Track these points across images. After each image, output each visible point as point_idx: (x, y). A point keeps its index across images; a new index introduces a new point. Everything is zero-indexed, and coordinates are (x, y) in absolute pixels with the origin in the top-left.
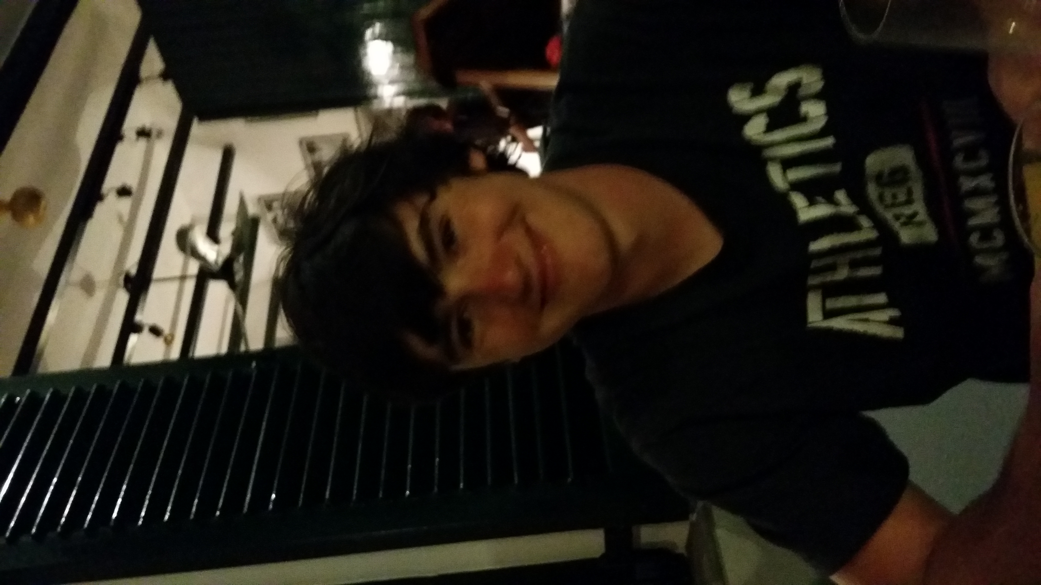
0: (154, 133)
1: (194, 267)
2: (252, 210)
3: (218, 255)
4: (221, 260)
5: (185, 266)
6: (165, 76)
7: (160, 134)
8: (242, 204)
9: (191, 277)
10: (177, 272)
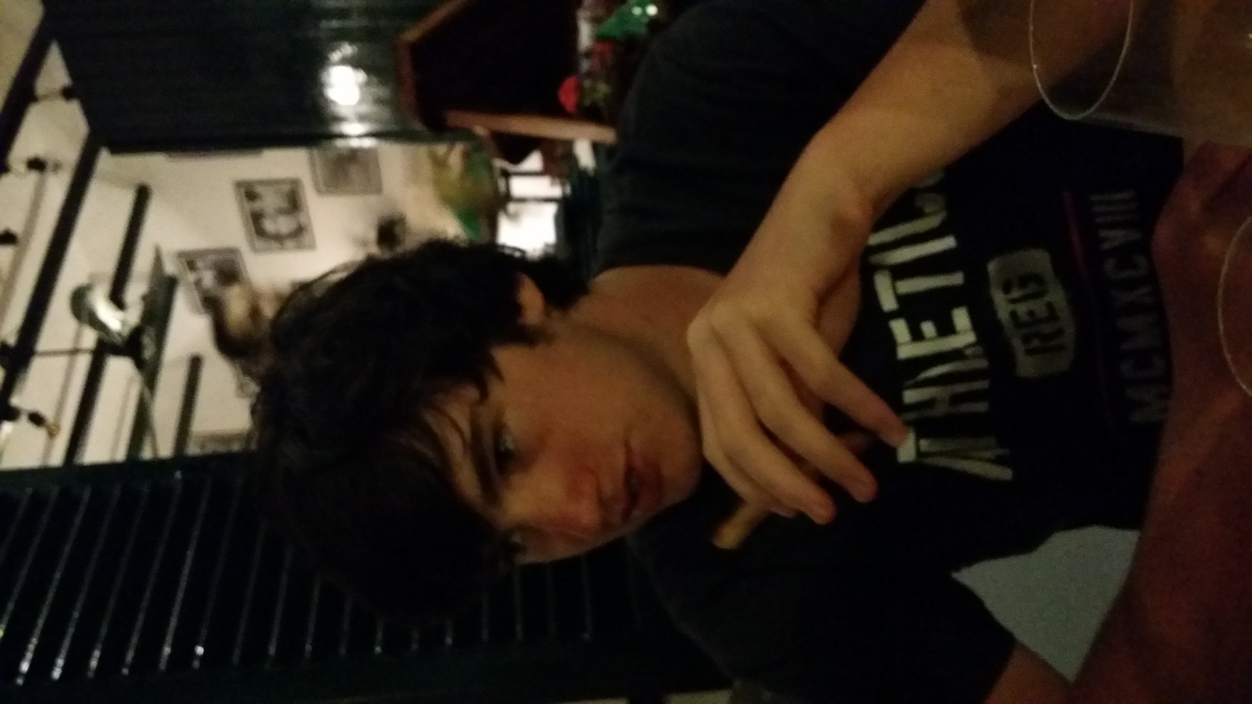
0: (50, 165)
1: (89, 338)
2: (170, 268)
3: (123, 323)
4: (126, 332)
5: (78, 336)
6: (68, 94)
7: (57, 167)
8: (158, 261)
9: (85, 351)
10: (68, 345)
